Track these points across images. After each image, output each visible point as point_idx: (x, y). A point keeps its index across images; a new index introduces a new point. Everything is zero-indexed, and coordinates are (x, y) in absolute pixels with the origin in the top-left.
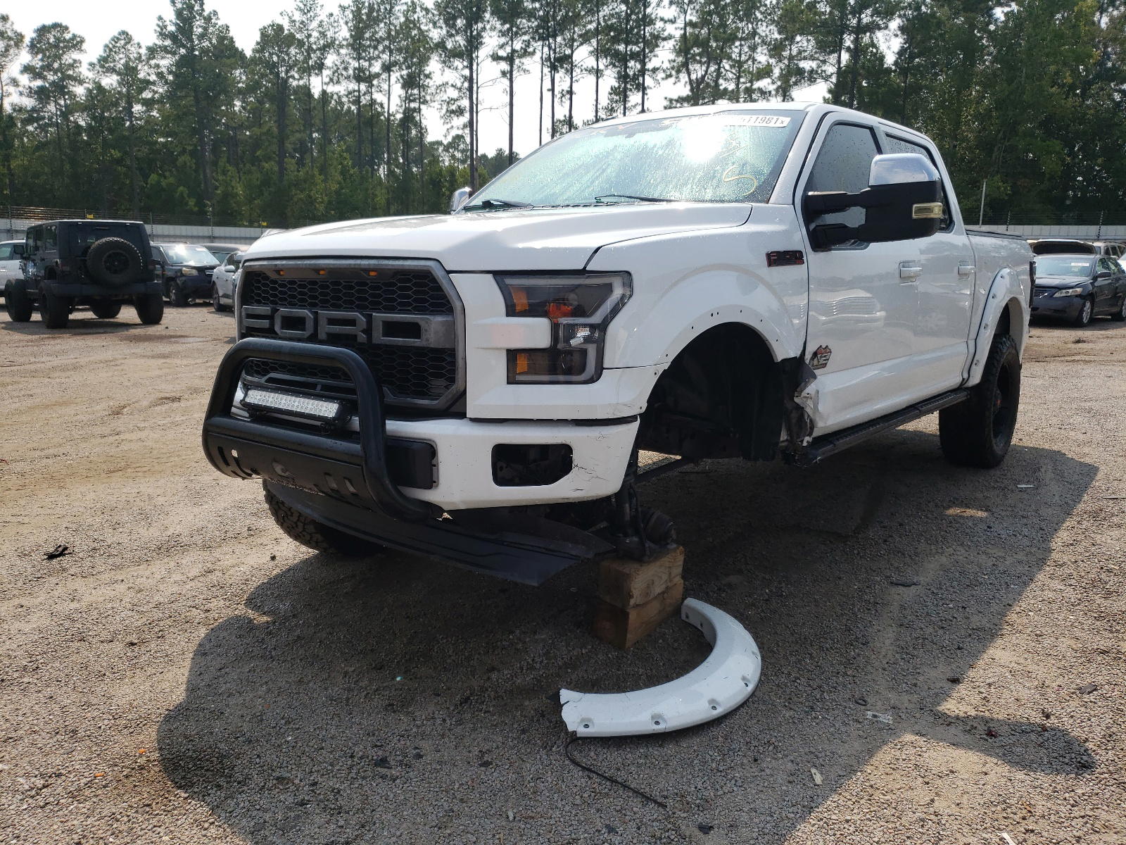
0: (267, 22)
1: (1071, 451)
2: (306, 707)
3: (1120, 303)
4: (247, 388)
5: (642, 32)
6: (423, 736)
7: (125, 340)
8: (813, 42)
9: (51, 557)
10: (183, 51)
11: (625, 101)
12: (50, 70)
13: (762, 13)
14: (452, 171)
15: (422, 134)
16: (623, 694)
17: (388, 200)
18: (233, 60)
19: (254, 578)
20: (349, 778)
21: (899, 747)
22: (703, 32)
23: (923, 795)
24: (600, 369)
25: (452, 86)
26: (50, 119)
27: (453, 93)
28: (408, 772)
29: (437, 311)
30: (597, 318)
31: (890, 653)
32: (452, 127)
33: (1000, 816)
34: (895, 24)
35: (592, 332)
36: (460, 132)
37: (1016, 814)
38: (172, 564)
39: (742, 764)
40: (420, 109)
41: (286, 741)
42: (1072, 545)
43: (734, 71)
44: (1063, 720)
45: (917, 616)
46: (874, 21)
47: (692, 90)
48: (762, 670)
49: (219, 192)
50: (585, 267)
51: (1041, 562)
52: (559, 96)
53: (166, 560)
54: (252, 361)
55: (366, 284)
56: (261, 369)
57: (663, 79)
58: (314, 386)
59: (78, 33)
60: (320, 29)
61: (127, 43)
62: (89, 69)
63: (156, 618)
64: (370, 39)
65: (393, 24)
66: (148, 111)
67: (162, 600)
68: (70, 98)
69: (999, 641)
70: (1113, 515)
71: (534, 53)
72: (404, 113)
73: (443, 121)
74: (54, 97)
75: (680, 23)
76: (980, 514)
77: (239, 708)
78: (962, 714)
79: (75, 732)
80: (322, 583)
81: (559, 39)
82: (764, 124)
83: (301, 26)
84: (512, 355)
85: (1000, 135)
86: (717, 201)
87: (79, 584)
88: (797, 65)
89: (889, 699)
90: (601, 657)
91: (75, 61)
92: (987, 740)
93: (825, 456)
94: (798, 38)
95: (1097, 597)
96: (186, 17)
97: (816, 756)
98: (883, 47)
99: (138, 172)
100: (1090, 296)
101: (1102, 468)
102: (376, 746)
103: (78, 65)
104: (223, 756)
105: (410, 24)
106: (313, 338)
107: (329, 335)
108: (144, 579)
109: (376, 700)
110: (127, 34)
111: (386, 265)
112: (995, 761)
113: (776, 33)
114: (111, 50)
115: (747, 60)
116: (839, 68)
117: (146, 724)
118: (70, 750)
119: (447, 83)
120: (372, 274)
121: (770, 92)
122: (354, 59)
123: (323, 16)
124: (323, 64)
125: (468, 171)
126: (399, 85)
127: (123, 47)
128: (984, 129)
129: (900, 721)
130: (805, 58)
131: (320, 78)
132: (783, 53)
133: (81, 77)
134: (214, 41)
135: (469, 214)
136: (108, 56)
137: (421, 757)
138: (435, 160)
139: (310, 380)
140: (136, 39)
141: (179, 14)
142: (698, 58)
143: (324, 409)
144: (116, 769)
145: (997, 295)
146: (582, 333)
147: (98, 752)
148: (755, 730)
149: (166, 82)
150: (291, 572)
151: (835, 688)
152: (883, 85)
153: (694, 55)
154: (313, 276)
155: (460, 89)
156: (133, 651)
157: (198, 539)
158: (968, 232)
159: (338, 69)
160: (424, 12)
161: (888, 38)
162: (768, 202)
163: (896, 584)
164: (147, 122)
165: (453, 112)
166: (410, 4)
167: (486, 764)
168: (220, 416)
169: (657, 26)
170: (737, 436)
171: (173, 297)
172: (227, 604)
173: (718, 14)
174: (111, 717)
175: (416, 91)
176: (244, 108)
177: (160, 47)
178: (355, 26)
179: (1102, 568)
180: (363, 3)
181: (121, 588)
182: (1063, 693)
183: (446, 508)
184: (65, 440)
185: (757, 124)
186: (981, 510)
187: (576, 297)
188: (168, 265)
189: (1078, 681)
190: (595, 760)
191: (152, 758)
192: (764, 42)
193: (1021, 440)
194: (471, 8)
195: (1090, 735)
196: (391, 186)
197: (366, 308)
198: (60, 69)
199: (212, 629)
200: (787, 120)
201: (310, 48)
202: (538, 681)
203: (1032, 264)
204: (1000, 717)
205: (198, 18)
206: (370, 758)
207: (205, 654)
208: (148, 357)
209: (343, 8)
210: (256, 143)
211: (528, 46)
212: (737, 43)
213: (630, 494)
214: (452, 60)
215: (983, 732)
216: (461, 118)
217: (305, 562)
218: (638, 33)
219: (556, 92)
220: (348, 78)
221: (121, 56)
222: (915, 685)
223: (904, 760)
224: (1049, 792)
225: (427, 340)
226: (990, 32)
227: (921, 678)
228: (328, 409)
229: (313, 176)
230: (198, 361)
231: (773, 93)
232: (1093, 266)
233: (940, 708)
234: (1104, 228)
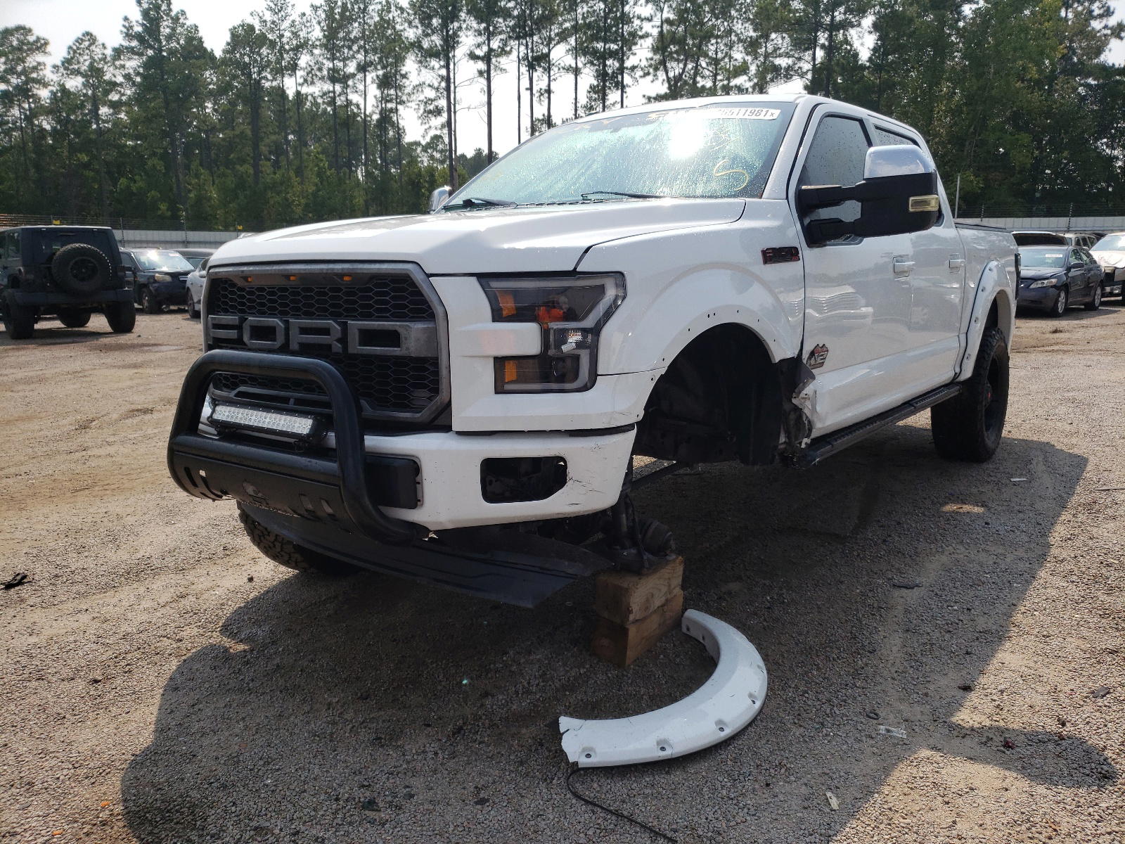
0: (237, 22)
1: (1061, 443)
2: (286, 745)
3: (1093, 292)
4: (215, 403)
5: (620, 31)
6: (415, 773)
7: (95, 349)
8: (787, 39)
9: (9, 586)
10: (150, 52)
11: (604, 100)
12: (14, 73)
13: (737, 11)
14: (431, 171)
15: (400, 135)
16: (626, 719)
17: (366, 201)
18: (203, 61)
19: (230, 603)
20: (334, 825)
21: (915, 764)
22: (680, 29)
23: (943, 816)
24: (594, 376)
25: (429, 86)
26: (14, 123)
27: (431, 94)
28: (398, 815)
29: (418, 317)
30: (589, 322)
31: (898, 661)
32: (430, 127)
33: (1025, 836)
34: (868, 21)
35: (585, 337)
36: (438, 133)
37: (1041, 833)
38: (142, 590)
39: (754, 789)
40: (397, 110)
41: (264, 785)
42: (1070, 539)
43: (711, 69)
44: (1079, 727)
45: (922, 620)
46: (847, 19)
47: (669, 88)
48: (769, 684)
49: (192, 195)
50: (575, 268)
51: (1042, 558)
52: (537, 95)
53: (135, 586)
54: (220, 374)
55: (339, 290)
56: (231, 383)
57: (641, 77)
58: (286, 400)
59: (41, 35)
60: (293, 29)
61: (90, 45)
62: (53, 72)
63: (123, 650)
64: (344, 39)
65: (367, 24)
66: (115, 113)
67: (129, 630)
68: (34, 102)
69: (1008, 644)
70: (1106, 507)
71: (510, 52)
72: (381, 113)
73: (420, 121)
74: (19, 100)
75: (657, 22)
76: (977, 510)
77: (214, 748)
78: (976, 725)
79: (31, 784)
80: (302, 606)
81: (536, 38)
82: (754, 117)
83: (272, 26)
84: (500, 362)
85: (972, 130)
86: (709, 197)
87: (37, 616)
88: (772, 62)
89: (900, 711)
90: (600, 676)
91: (39, 64)
92: (1004, 752)
93: (822, 458)
94: (773, 36)
95: (1099, 593)
96: (152, 18)
97: (831, 777)
98: (856, 44)
99: (107, 176)
100: (1064, 287)
101: (1091, 458)
102: (363, 786)
103: (42, 67)
104: (195, 805)
105: (385, 24)
106: (284, 349)
107: (301, 344)
108: (111, 607)
109: (362, 734)
110: (91, 35)
111: (361, 269)
112: (1015, 775)
113: (751, 31)
114: (75, 52)
115: (724, 58)
116: (814, 65)
117: (109, 773)
118: (27, 805)
119: (424, 83)
120: (346, 278)
121: (747, 89)
122: (328, 59)
123: (295, 16)
124: (296, 65)
125: (447, 171)
126: (375, 86)
127: (87, 48)
128: (956, 124)
129: (914, 734)
130: (780, 56)
131: (293, 78)
132: (759, 51)
133: (46, 79)
134: (182, 42)
135: (449, 214)
136: (72, 58)
137: (412, 796)
138: (414, 161)
139: (282, 393)
140: (100, 40)
141: (145, 14)
142: (675, 56)
143: (297, 425)
144: (76, 825)
145: (987, 288)
146: (574, 338)
147: (56, 807)
148: (765, 752)
149: (134, 83)
150: (270, 594)
151: (845, 701)
152: (858, 82)
153: (671, 53)
154: (283, 282)
155: (437, 89)
156: (97, 689)
157: (170, 561)
158: (957, 225)
159: (312, 69)
160: (399, 12)
161: (861, 35)
162: (761, 197)
163: (899, 587)
164: (114, 125)
165: (430, 112)
166: (384, 3)
167: (482, 802)
168: (186, 435)
169: (634, 25)
170: (735, 439)
171: (146, 304)
172: (201, 631)
173: (694, 12)
174: (71, 766)
175: (392, 92)
176: (215, 110)
177: (127, 48)
178: (328, 26)
179: (1102, 563)
180: (336, 3)
181: (84, 618)
182: (1077, 698)
183: (431, 528)
184: (27, 458)
185: (746, 116)
186: (978, 506)
187: (566, 300)
188: (139, 271)
189: (1090, 684)
190: (598, 792)
191: (115, 812)
192: (740, 40)
193: (1010, 432)
194: (447, 9)
195: (1109, 742)
196: (369, 187)
197: (339, 315)
198: (24, 72)
199: (185, 661)
200: (777, 113)
201: (282, 47)
202: (535, 706)
203: (1017, 256)
204: (1016, 727)
205: (165, 18)
206: (357, 800)
207: (176, 689)
208: (119, 367)
209: (315, 8)
210: (230, 145)
211: (505, 45)
212: (713, 41)
213: (626, 503)
214: (428, 59)
215: (1000, 744)
216: (439, 118)
217: (286, 583)
218: (616, 32)
219: (534, 92)
220: (322, 78)
221: (86, 57)
222: (926, 695)
223: (921, 778)
224: (1073, 807)
225: (408, 349)
226: (958, 29)
227: (932, 687)
228: (301, 425)
229: (290, 179)
230: (172, 370)
231: (750, 90)
232: (1067, 257)
233: (954, 719)
234: (1073, 219)
